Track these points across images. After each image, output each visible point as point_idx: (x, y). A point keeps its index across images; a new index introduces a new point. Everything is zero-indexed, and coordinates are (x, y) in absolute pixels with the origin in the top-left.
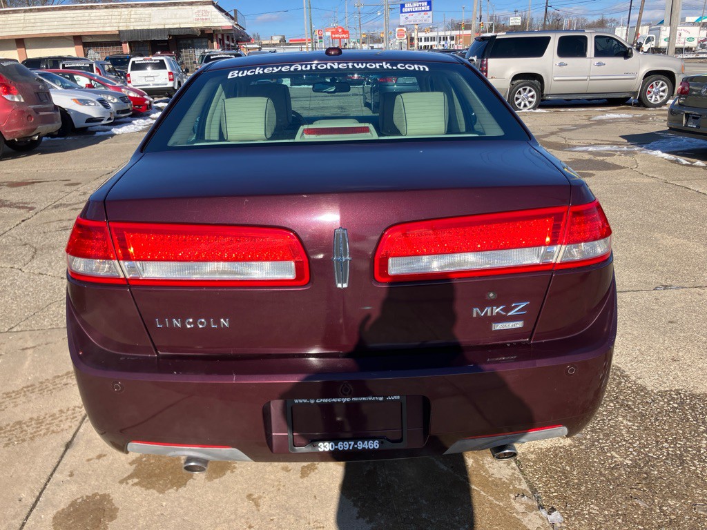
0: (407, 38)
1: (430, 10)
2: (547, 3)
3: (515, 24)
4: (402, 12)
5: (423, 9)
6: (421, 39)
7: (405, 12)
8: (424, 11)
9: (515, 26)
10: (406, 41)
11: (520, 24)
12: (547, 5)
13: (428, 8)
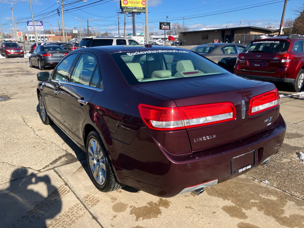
0: (23, 37)
1: (42, 25)
2: (88, 25)
3: (75, 33)
4: (28, 25)
5: (39, 24)
6: (30, 37)
7: (30, 25)
8: (39, 25)
9: (75, 34)
10: (23, 38)
11: (77, 33)
12: (88, 26)
13: (41, 24)
